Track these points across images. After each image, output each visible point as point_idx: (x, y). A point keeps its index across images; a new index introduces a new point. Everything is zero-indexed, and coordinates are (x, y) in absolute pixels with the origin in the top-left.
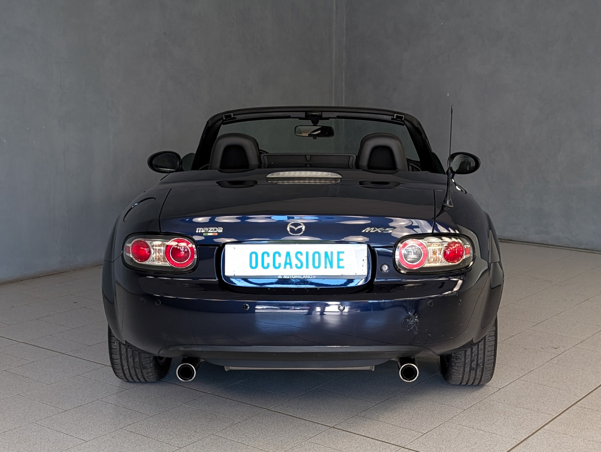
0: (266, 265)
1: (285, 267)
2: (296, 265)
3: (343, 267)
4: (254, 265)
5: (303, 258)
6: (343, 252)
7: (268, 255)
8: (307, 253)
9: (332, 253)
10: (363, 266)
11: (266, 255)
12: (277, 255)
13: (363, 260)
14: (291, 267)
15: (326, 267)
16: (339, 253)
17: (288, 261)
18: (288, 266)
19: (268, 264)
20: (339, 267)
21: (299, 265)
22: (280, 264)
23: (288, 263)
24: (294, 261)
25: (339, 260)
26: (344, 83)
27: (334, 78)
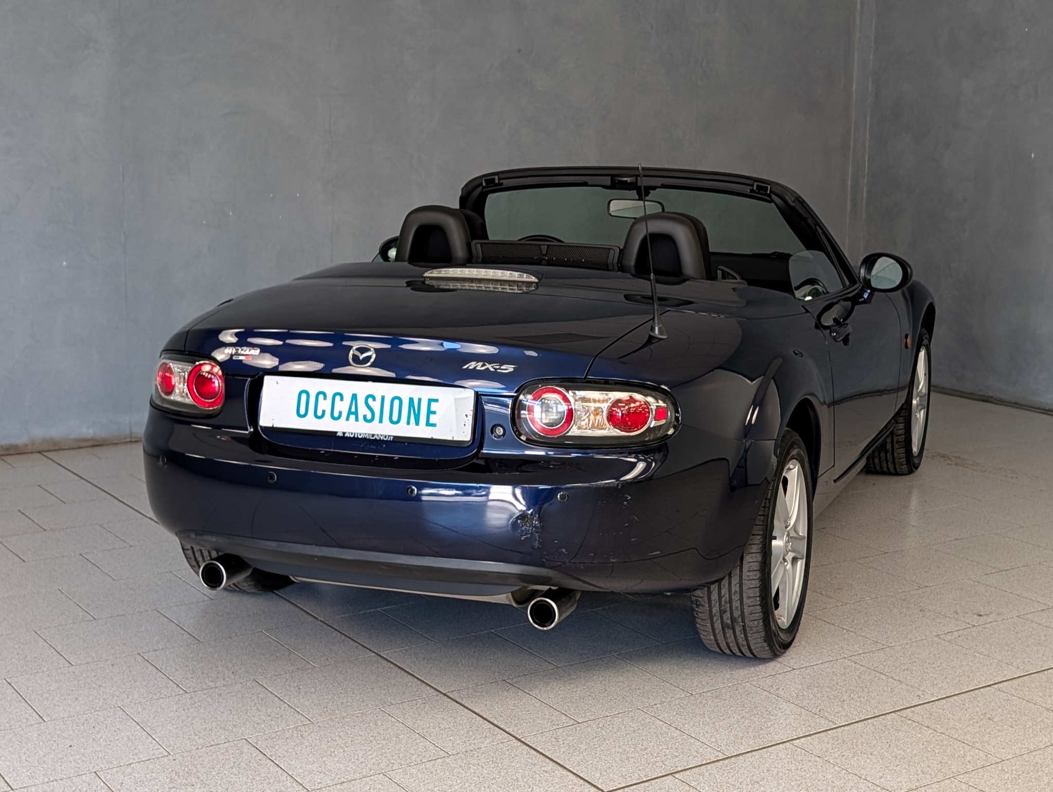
0: (319, 413)
1: (348, 419)
2: (365, 417)
3: (434, 425)
4: (302, 412)
5: (376, 406)
6: (437, 401)
7: (325, 398)
8: (383, 398)
9: (420, 400)
10: (465, 425)
11: (321, 397)
12: (338, 398)
13: (466, 415)
14: (357, 419)
15: (408, 423)
16: (430, 401)
17: (353, 410)
18: (352, 417)
19: (324, 412)
20: (428, 424)
21: (369, 417)
22: (340, 413)
23: (353, 412)
24: (363, 410)
25: (430, 412)
26: (868, 133)
27: (853, 124)
